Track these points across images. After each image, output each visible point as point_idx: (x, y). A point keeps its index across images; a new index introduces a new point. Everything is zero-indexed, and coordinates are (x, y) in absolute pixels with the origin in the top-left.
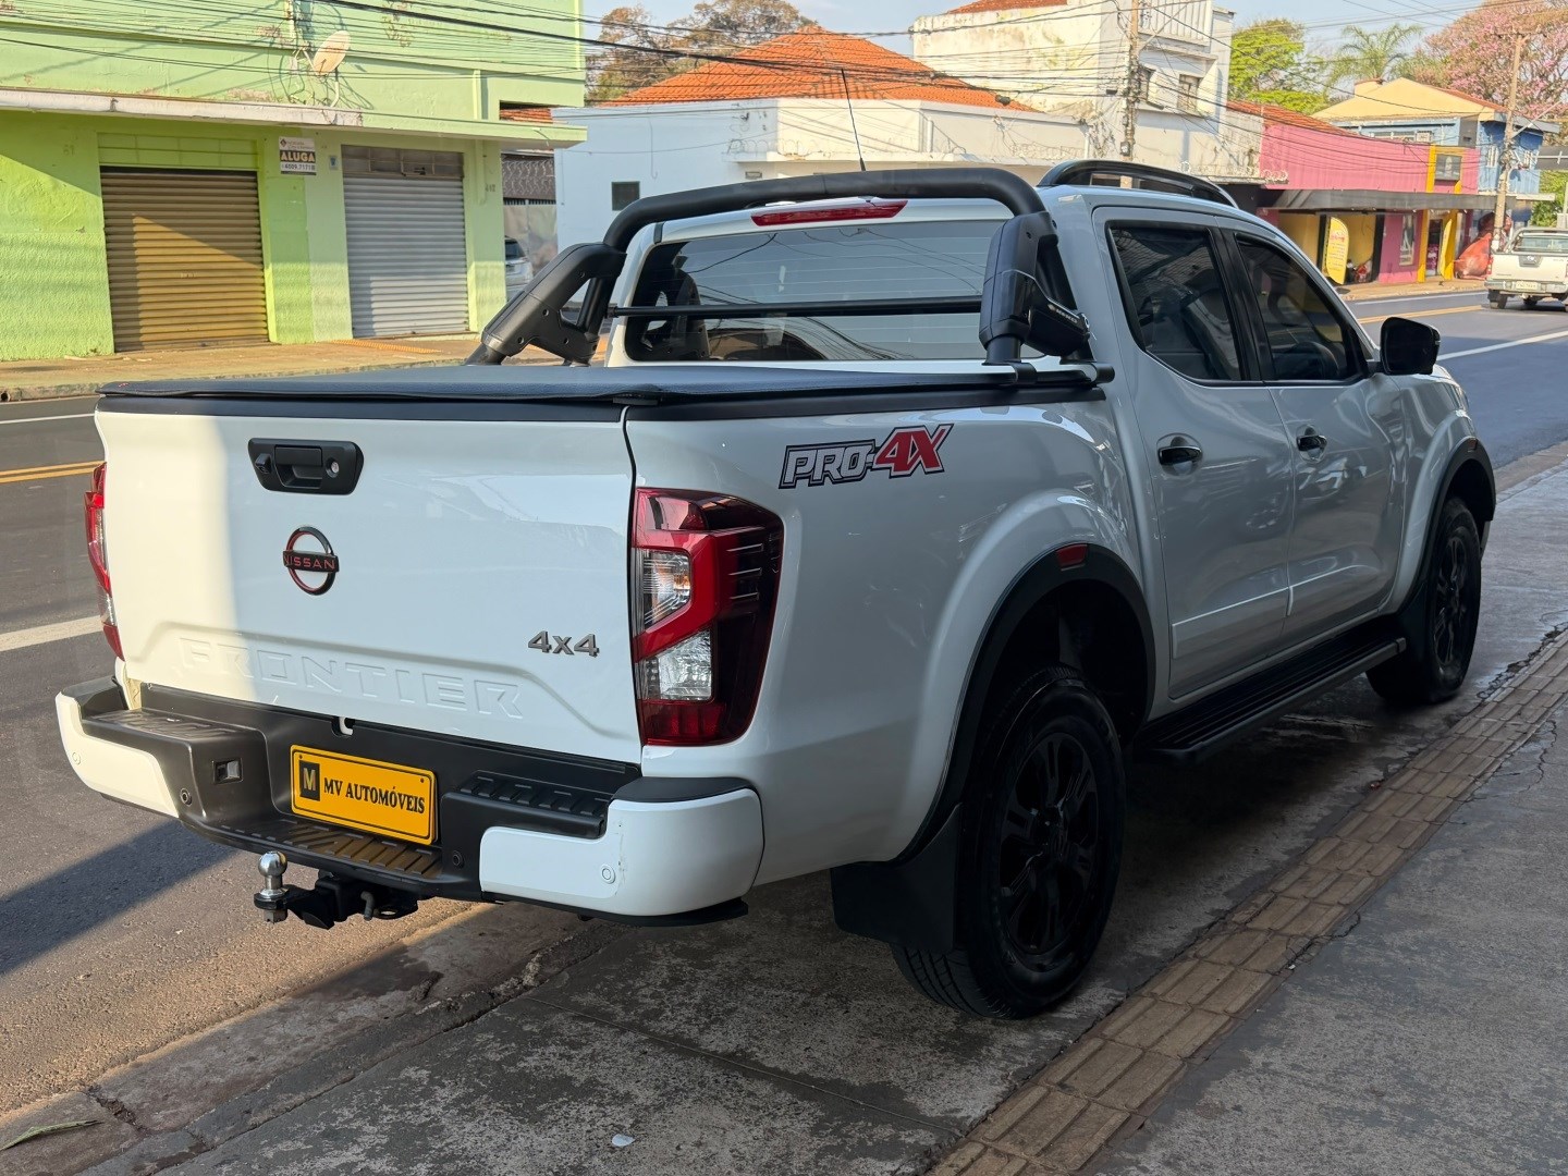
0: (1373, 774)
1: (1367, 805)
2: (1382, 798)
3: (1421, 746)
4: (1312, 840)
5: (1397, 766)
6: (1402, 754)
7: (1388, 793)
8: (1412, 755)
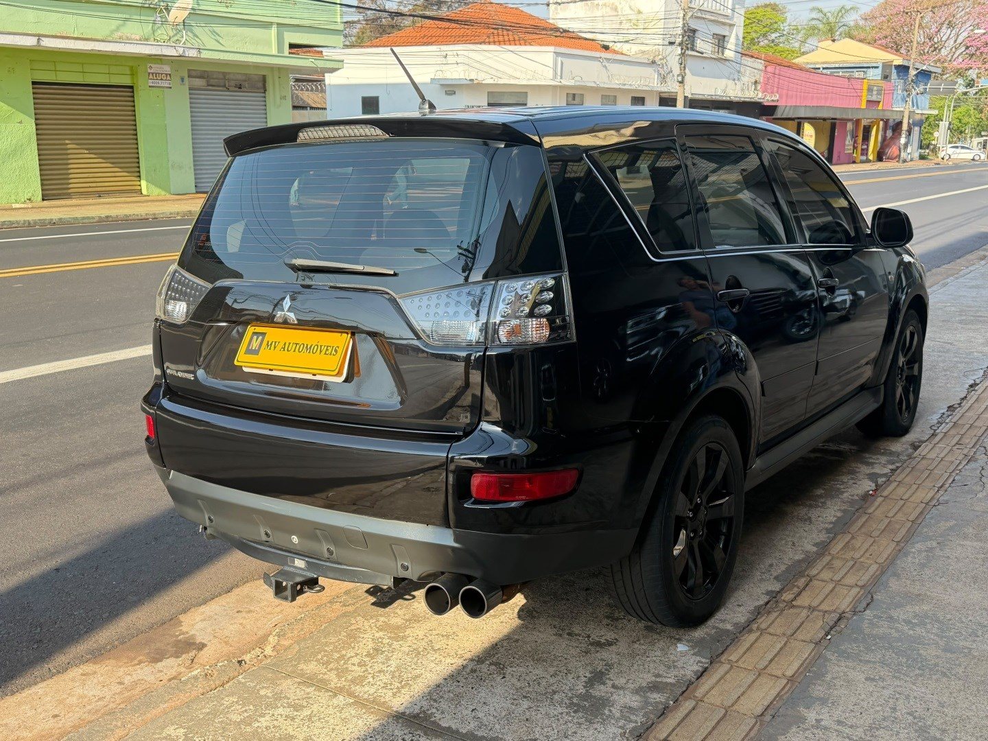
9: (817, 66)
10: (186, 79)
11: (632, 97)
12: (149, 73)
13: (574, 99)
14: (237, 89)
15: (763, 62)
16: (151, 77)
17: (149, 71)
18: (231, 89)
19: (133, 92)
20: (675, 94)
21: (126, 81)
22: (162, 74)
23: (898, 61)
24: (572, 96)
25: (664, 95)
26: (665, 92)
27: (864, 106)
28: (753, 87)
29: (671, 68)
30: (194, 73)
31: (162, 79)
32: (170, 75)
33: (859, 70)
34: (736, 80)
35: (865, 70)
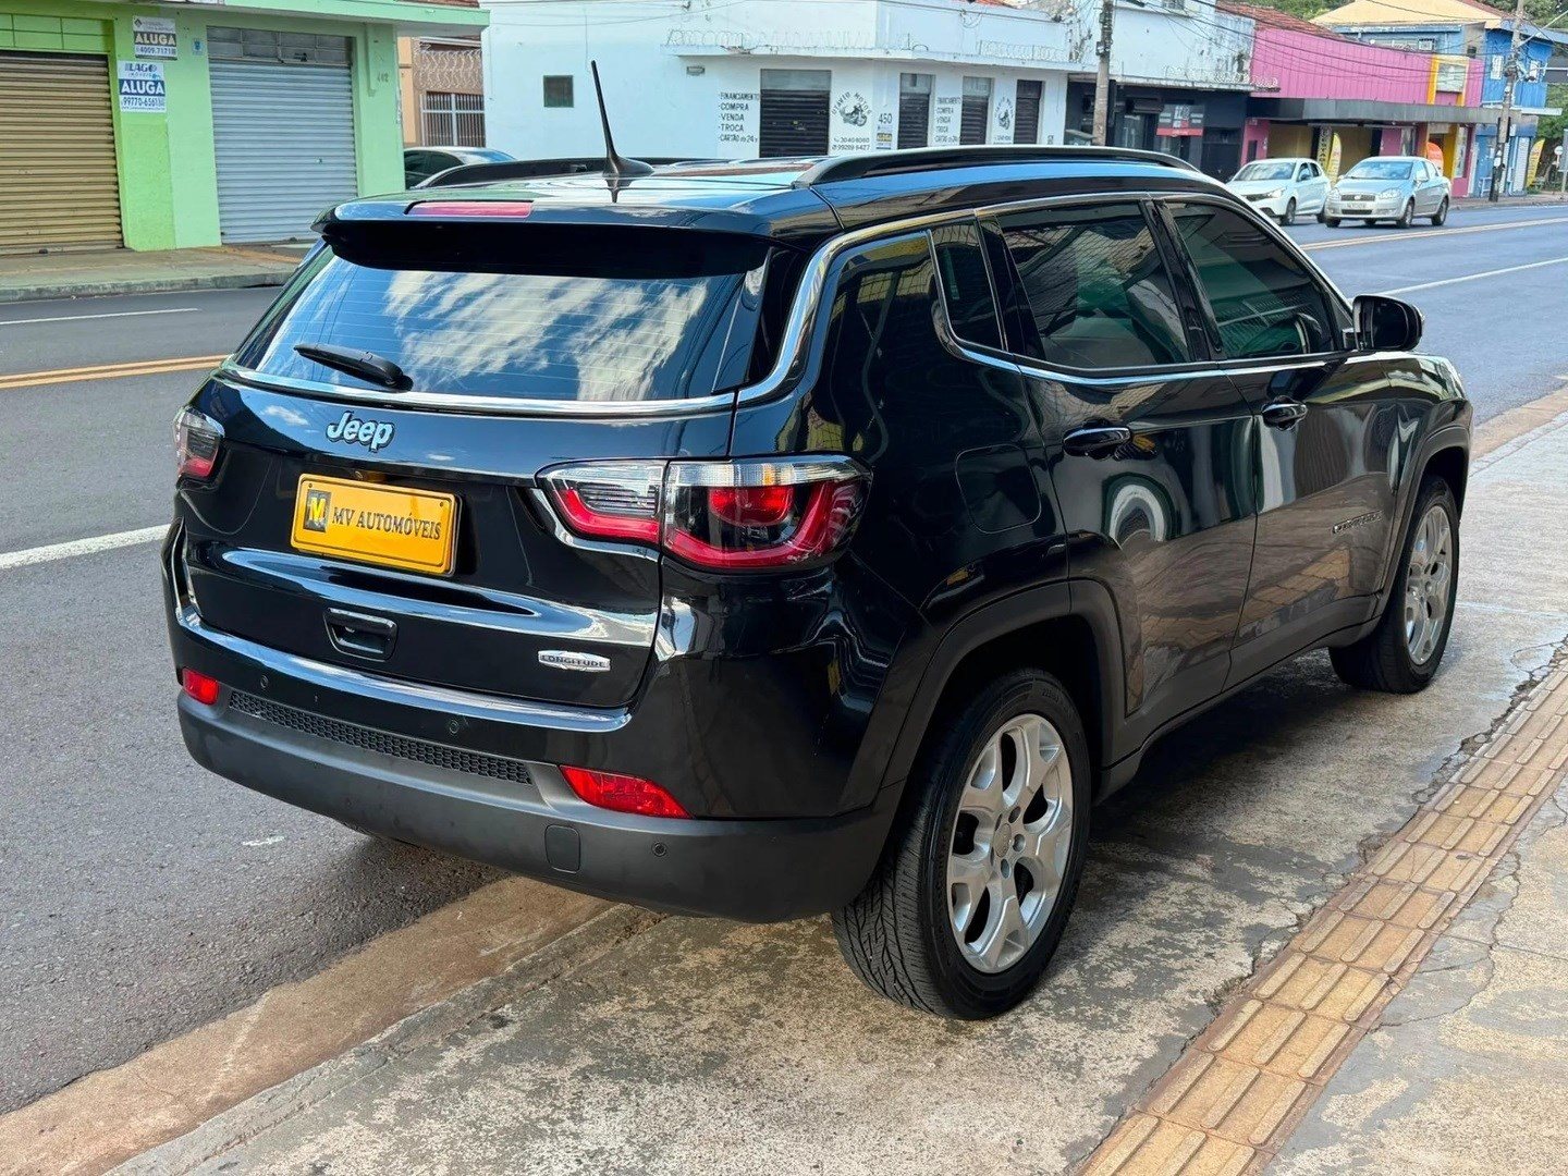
0: (1236, 962)
1: (1218, 1033)
2: (1243, 1018)
3: (1318, 901)
4: (1113, 1119)
5: (1275, 945)
6: (1288, 919)
7: (1251, 1007)
8: (1300, 921)
9: (1353, 30)
10: (204, 45)
11: (1019, 81)
12: (136, 33)
13: (915, 85)
14: (298, 62)
15: (1254, 22)
16: (139, 39)
17: (136, 28)
18: (286, 61)
19: (106, 66)
20: (1093, 77)
21: (96, 46)
22: (159, 34)
23: (1494, 21)
24: (910, 78)
25: (1071, 76)
26: (1078, 74)
27: (1432, 99)
28: (1236, 65)
29: (1089, 31)
30: (219, 33)
31: (159, 44)
32: (174, 36)
33: (1425, 37)
34: (1205, 53)
35: (1435, 37)
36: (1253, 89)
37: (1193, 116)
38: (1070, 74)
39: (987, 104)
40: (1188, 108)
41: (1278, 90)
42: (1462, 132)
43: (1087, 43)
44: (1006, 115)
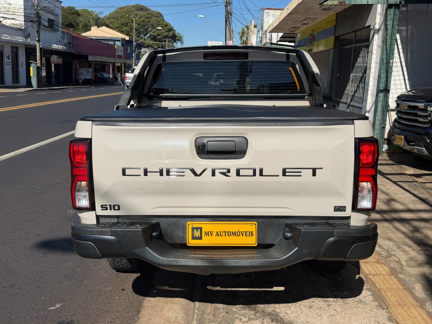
11: (11, 46)
23: (127, 38)
25: (27, 46)
27: (116, 57)
28: (69, 46)
29: (29, 34)
33: (111, 41)
34: (61, 41)
35: (114, 41)
36: (75, 52)
37: (59, 58)
38: (25, 45)
39: (2, 53)
40: (58, 56)
41: (80, 53)
42: (123, 65)
43: (29, 36)
44: (9, 56)
